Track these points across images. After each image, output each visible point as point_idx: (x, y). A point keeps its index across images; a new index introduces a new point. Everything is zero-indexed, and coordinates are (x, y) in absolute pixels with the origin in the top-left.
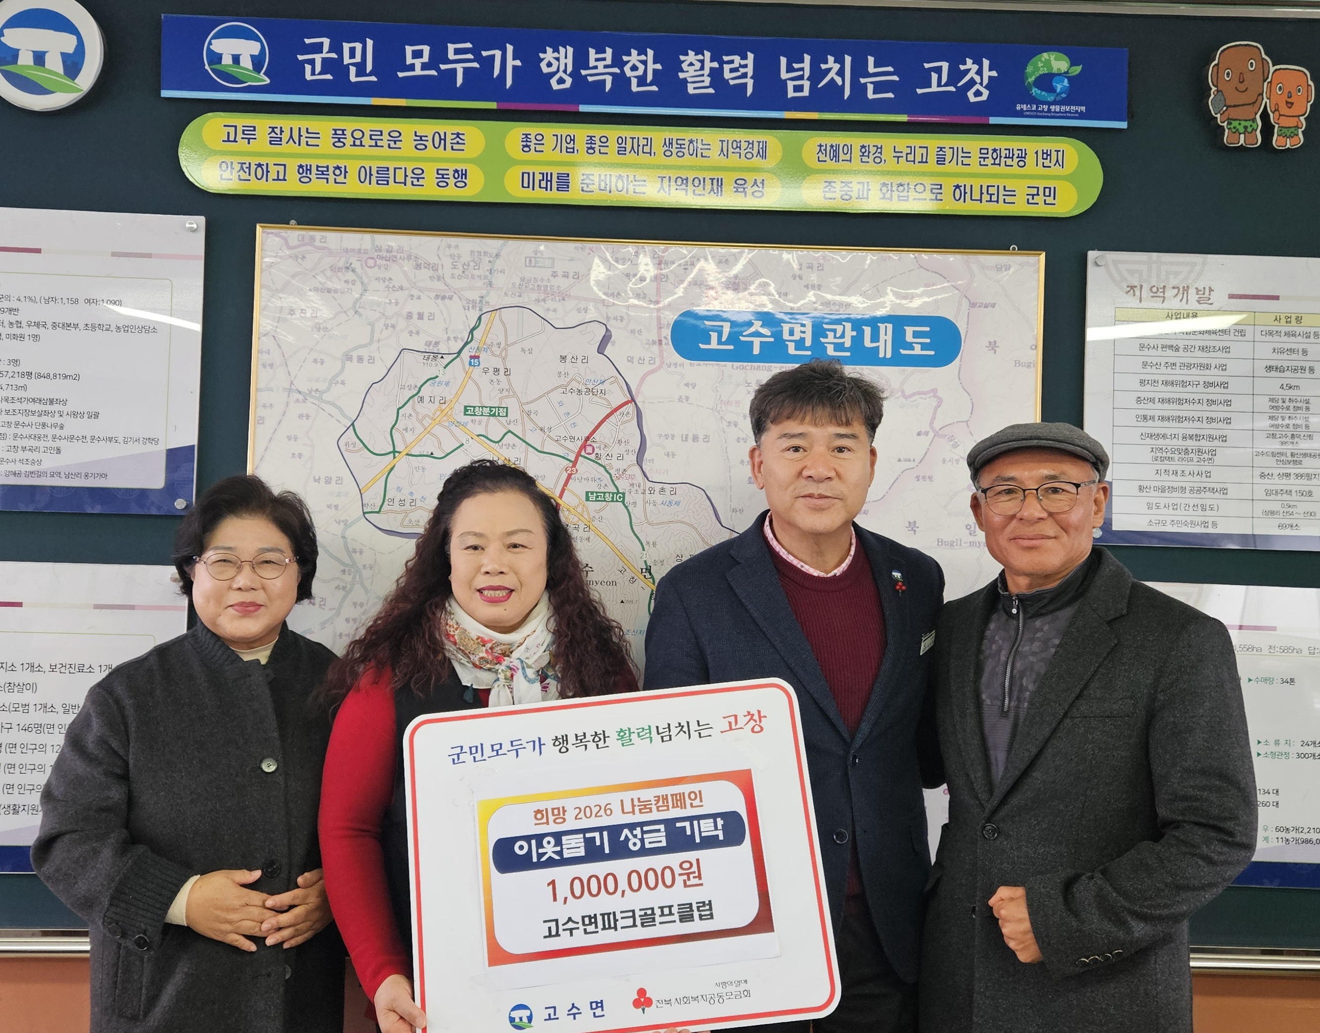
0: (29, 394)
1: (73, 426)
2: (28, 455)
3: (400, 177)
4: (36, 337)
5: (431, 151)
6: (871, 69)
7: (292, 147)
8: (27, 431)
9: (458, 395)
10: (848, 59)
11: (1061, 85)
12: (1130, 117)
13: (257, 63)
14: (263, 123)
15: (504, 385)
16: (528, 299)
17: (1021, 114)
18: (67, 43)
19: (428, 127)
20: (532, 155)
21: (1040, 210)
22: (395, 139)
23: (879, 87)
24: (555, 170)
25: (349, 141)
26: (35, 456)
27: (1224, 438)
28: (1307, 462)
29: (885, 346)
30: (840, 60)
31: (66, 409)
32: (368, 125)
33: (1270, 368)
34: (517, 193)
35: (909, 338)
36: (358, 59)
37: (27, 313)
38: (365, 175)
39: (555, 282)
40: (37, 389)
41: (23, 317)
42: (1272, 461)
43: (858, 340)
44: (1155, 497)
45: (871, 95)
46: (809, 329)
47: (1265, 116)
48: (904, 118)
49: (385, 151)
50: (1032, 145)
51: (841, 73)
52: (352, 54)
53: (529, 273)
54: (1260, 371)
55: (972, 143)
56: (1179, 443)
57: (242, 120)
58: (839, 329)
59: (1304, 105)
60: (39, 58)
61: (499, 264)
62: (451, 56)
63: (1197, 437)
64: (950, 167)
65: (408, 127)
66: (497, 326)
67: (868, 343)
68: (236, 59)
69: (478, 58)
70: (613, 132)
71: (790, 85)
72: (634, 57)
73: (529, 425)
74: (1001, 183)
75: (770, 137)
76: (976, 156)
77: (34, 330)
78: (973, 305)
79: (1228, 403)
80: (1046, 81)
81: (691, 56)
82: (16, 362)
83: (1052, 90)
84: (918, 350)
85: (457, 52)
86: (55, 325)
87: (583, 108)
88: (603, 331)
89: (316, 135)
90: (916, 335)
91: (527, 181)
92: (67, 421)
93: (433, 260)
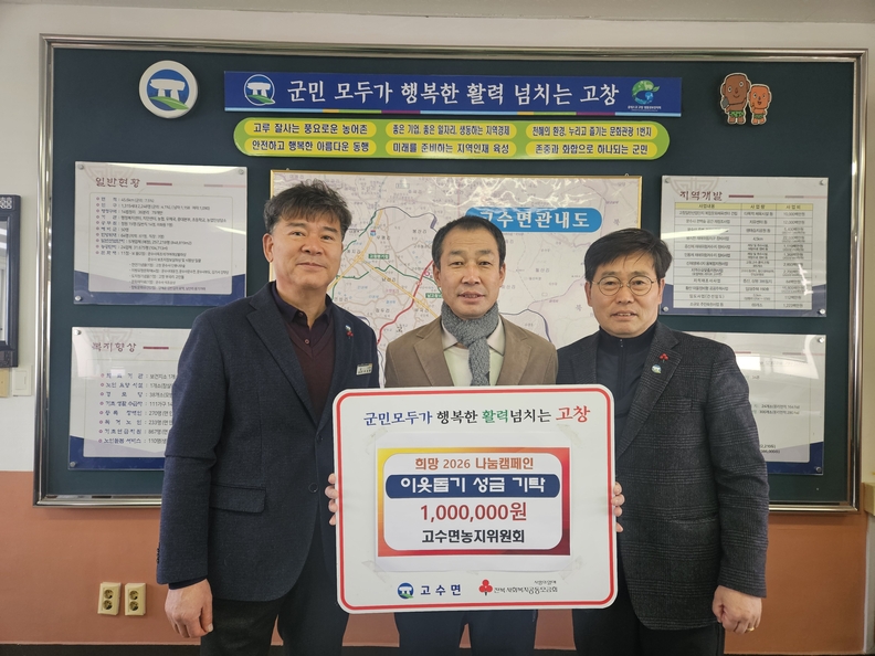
0: (169, 251)
1: (189, 266)
2: (169, 279)
3: (337, 147)
4: (171, 225)
5: (351, 134)
6: (559, 90)
7: (286, 133)
8: (168, 268)
9: (366, 249)
10: (548, 86)
11: (649, 96)
12: (682, 111)
13: (269, 93)
14: (272, 122)
15: (387, 244)
16: (398, 203)
17: (630, 111)
18: (180, 86)
19: (349, 123)
20: (399, 135)
21: (640, 156)
22: (334, 128)
23: (562, 99)
24: (409, 142)
25: (313, 130)
26: (172, 280)
27: (726, 264)
28: (766, 274)
29: (566, 222)
30: (544, 86)
31: (185, 258)
32: (321, 122)
33: (748, 230)
34: (391, 153)
35: (577, 219)
36: (316, 91)
37: (167, 213)
38: (320, 147)
39: (410, 195)
40: (172, 249)
41: (165, 215)
42: (749, 274)
43: (553, 220)
44: (693, 292)
45: (558, 103)
46: (530, 216)
47: (748, 109)
48: (574, 114)
49: (330, 135)
50: (636, 125)
51: (544, 92)
52: (313, 89)
53: (398, 191)
54: (744, 231)
55: (607, 125)
56: (705, 266)
57: (262, 121)
58: (544, 215)
59: (767, 103)
60: (168, 93)
61: (384, 187)
62: (360, 88)
63: (714, 264)
64: (596, 137)
65: (340, 123)
66: (383, 217)
67: (557, 221)
68: (259, 92)
69: (372, 89)
70: (437, 124)
71: (520, 98)
72: (446, 87)
73: (399, 263)
74: (621, 144)
75: (511, 125)
76: (609, 131)
77: (170, 222)
78: (607, 203)
79: (729, 247)
80: (642, 94)
81: (473, 86)
82: (162, 236)
83: (645, 99)
84: (581, 224)
85: (362, 86)
86: (179, 219)
87: (422, 112)
88: (432, 218)
89: (297, 127)
90: (580, 217)
91: (396, 146)
92: (186, 263)
93: (353, 186)
